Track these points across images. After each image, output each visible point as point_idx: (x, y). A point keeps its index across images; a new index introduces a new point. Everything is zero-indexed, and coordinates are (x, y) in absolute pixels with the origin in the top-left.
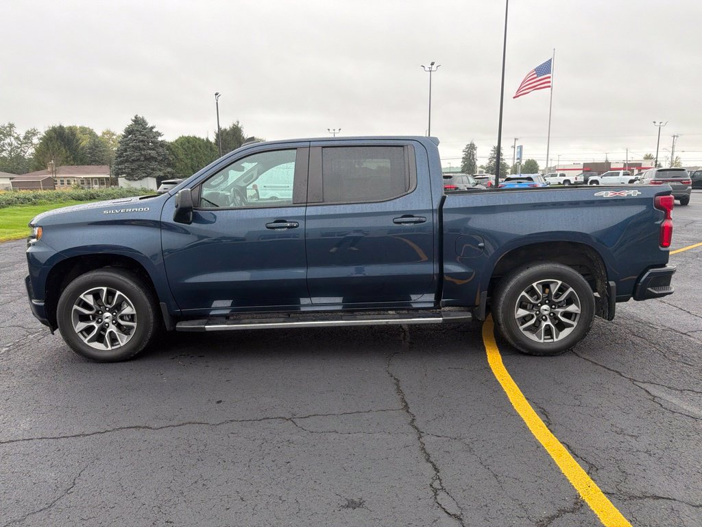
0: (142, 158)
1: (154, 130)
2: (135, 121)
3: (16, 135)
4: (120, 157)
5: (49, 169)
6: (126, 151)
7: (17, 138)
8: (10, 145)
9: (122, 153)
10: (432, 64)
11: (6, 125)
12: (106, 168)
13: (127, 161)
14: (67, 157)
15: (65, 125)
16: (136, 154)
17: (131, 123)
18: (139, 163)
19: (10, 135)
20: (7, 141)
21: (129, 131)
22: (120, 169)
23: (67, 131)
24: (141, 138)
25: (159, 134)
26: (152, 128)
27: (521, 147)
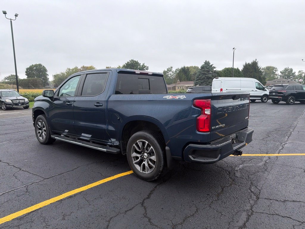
0: (206, 78)
1: (213, 66)
2: (205, 63)
3: (172, 71)
4: (198, 78)
5: (177, 83)
6: (200, 75)
7: (173, 72)
8: (170, 74)
9: (198, 76)
11: (170, 67)
12: (193, 82)
13: (200, 79)
14: (185, 78)
15: (186, 66)
16: (203, 76)
17: (203, 64)
18: (204, 80)
19: (171, 71)
20: (170, 73)
21: (203, 67)
22: (197, 82)
23: (186, 68)
24: (206, 70)
25: (215, 68)
26: (212, 65)
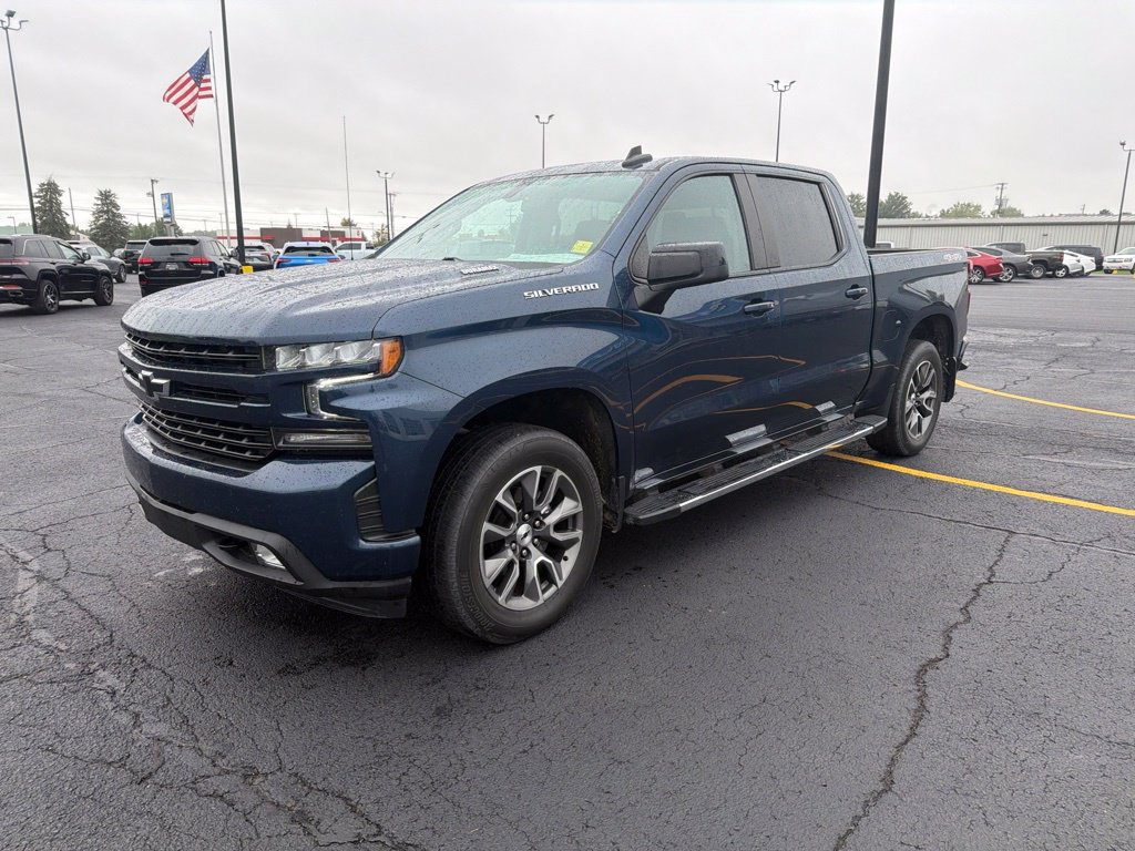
10: (11, 14)
27: (168, 197)
